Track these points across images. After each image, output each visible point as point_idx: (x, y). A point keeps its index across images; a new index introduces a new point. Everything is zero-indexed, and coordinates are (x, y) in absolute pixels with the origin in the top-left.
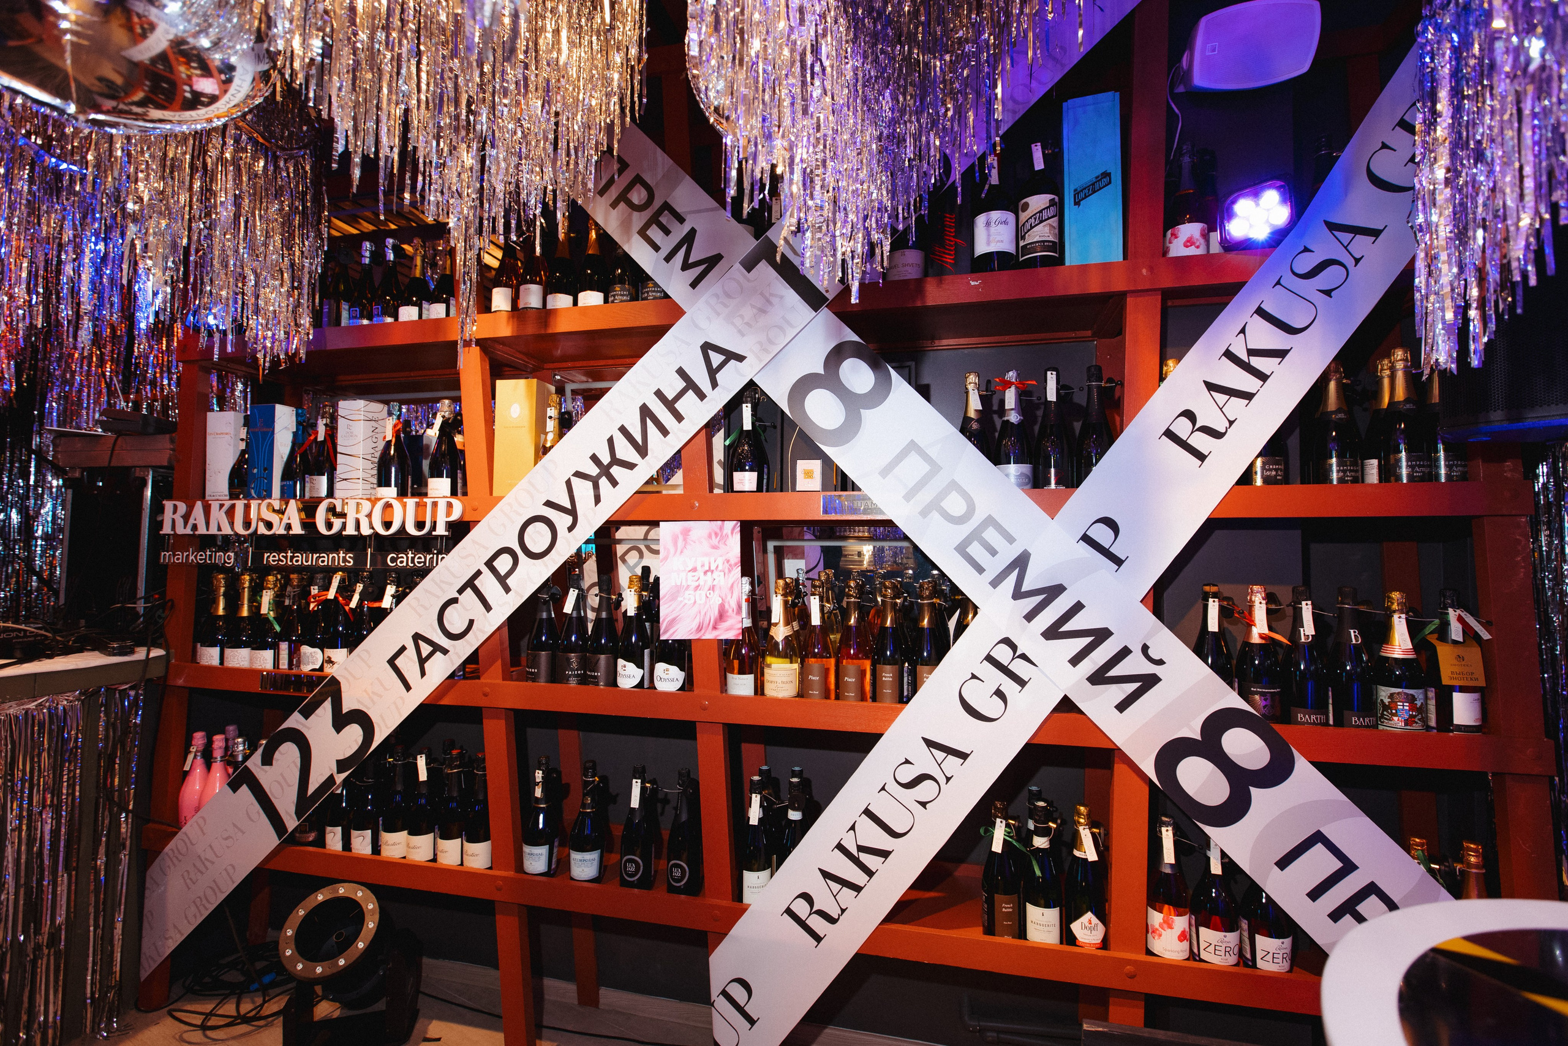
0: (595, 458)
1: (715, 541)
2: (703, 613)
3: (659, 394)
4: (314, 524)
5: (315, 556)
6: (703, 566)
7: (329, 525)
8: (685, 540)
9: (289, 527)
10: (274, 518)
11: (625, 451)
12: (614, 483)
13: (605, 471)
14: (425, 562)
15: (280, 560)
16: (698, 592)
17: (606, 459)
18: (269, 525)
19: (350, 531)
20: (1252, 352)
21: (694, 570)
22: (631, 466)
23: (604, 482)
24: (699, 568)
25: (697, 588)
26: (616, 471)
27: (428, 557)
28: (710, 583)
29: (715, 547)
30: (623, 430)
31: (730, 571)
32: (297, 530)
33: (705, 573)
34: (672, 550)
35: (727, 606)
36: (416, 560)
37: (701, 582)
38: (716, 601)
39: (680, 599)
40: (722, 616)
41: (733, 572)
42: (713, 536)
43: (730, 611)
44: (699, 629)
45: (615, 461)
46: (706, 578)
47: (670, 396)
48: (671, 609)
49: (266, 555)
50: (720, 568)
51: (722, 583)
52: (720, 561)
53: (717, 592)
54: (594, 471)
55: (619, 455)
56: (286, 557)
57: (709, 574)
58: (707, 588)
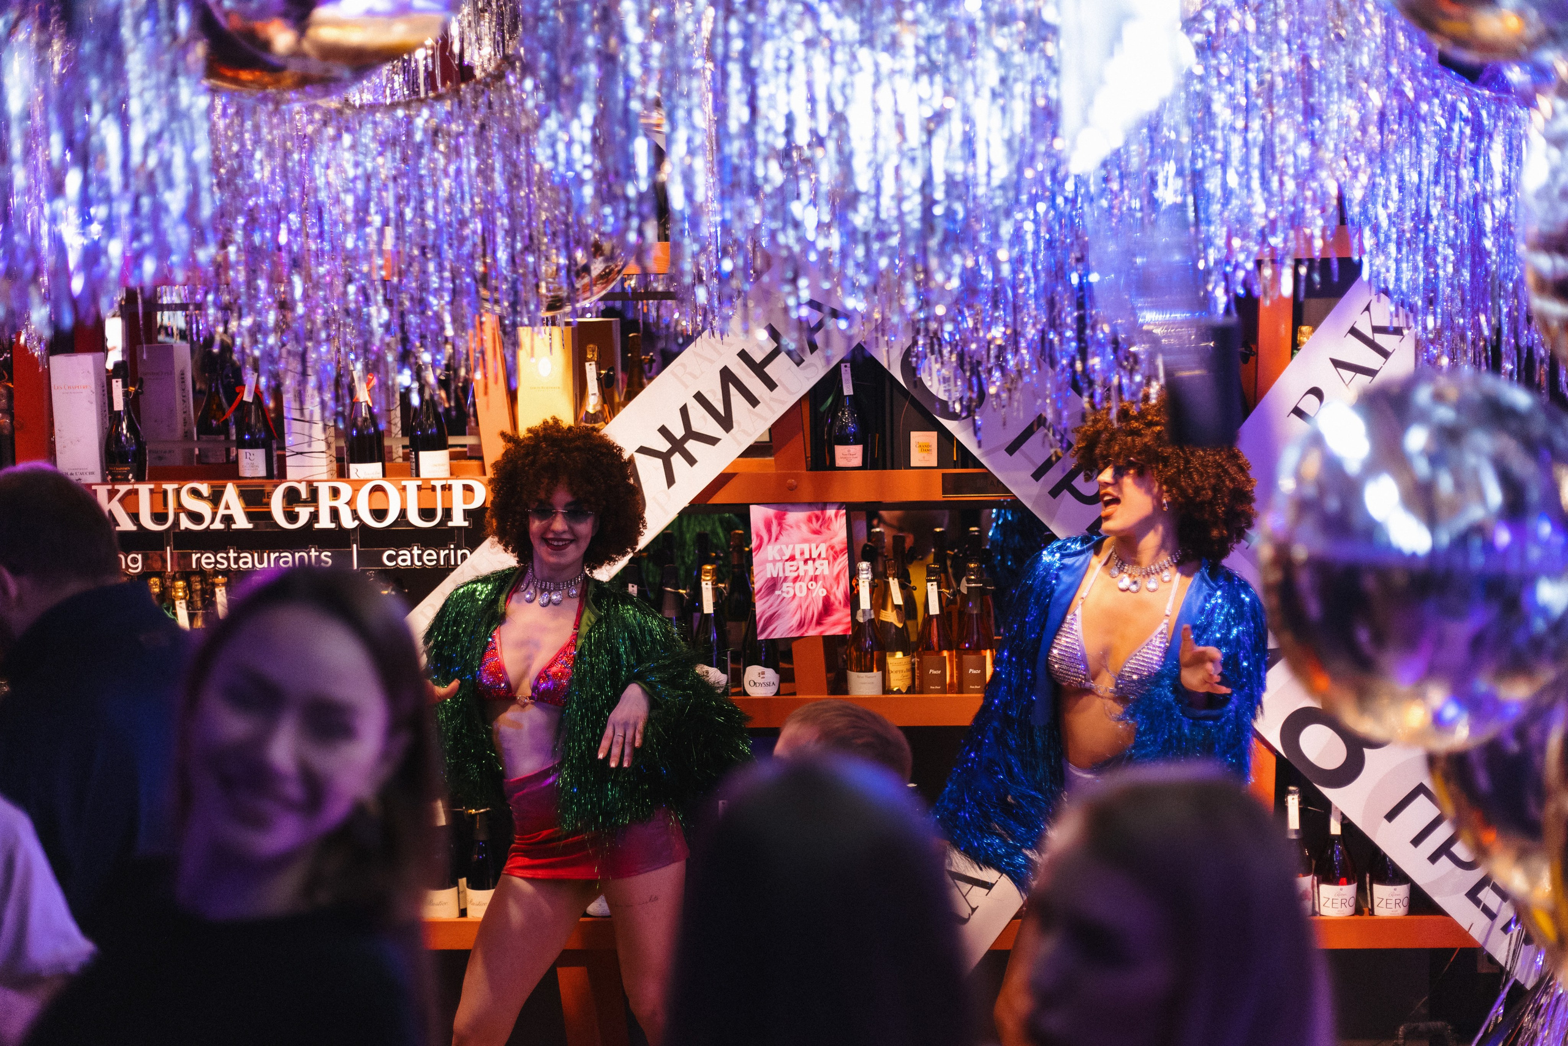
0: (664, 431)
1: (816, 525)
2: (804, 607)
3: (743, 355)
4: (269, 516)
5: (273, 556)
6: (802, 553)
7: (292, 517)
8: (780, 524)
9: (228, 519)
10: (203, 508)
11: (703, 422)
12: (691, 460)
13: (678, 446)
14: (438, 560)
15: (217, 562)
16: (798, 584)
17: (678, 432)
18: (197, 518)
19: (325, 522)
20: (1376, 329)
21: (792, 558)
22: (712, 441)
23: (677, 460)
24: (798, 556)
25: (795, 580)
26: (691, 446)
27: (443, 553)
28: (811, 573)
29: (817, 532)
30: (699, 397)
31: (835, 559)
32: (242, 522)
33: (806, 561)
34: (766, 538)
35: (832, 598)
36: (425, 558)
37: (801, 573)
38: (820, 592)
39: (777, 592)
40: (827, 608)
41: (839, 560)
42: (814, 520)
43: (837, 603)
44: (801, 624)
45: (690, 434)
46: (806, 567)
47: (758, 358)
48: (768, 604)
49: (194, 557)
50: (823, 555)
51: (826, 572)
52: (823, 548)
53: (820, 583)
54: (664, 446)
55: (696, 427)
56: (228, 559)
57: (810, 562)
58: (807, 579)
